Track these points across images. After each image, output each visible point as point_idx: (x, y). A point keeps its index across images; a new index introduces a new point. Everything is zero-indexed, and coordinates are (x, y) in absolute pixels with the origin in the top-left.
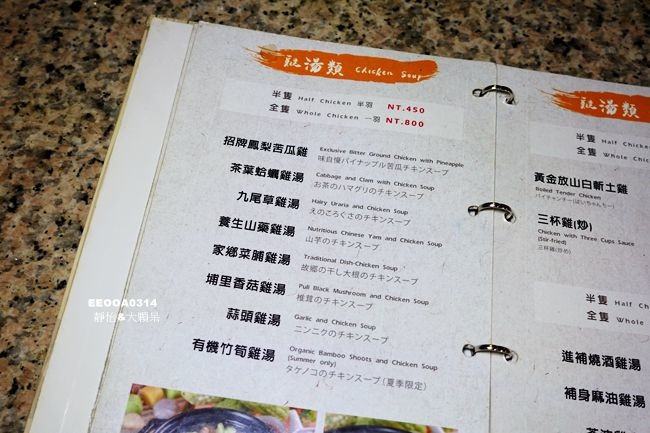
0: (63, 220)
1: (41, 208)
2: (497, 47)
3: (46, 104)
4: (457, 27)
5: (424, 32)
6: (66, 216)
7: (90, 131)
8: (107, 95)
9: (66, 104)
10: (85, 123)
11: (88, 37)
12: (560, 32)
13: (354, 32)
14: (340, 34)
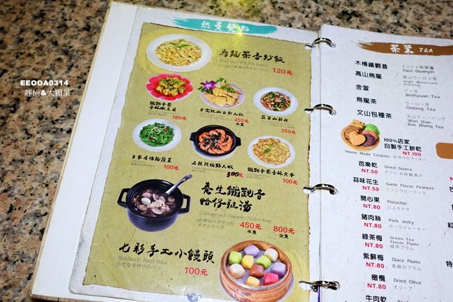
0: (43, 117)
1: (30, 110)
2: (307, 16)
3: (34, 53)
4: (282, 6)
5: (262, 9)
6: (44, 115)
7: (60, 67)
8: (70, 47)
9: (46, 53)
10: (57, 63)
11: (61, 15)
12: (346, 7)
13: (220, 10)
14: (211, 11)
